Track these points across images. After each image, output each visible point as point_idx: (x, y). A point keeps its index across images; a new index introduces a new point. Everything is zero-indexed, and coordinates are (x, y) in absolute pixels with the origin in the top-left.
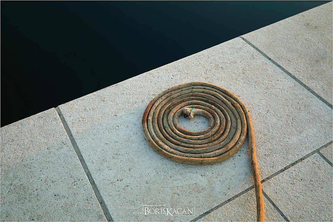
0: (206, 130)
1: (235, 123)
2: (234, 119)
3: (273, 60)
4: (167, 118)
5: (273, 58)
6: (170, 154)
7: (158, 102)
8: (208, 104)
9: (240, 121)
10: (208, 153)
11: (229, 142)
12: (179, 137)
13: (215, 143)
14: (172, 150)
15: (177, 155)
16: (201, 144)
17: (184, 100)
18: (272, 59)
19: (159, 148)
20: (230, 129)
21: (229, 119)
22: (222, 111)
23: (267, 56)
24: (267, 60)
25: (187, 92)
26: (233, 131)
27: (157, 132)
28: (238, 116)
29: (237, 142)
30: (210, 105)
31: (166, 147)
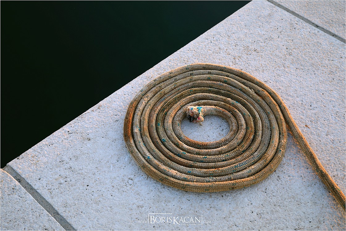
0: (228, 137)
1: (267, 121)
2: (264, 115)
3: (323, 27)
4: (164, 127)
5: (321, 24)
6: (181, 182)
7: (143, 102)
8: (221, 97)
9: (274, 117)
10: (238, 172)
11: (266, 151)
12: (189, 154)
13: (245, 155)
14: (184, 176)
15: (194, 182)
16: (226, 160)
17: (182, 95)
18: (320, 26)
19: (163, 175)
20: (262, 130)
21: (258, 116)
22: (244, 105)
23: (311, 22)
24: (314, 28)
25: (184, 82)
26: (267, 132)
27: (154, 151)
28: (269, 110)
29: (277, 149)
30: (224, 98)
31: (174, 172)
